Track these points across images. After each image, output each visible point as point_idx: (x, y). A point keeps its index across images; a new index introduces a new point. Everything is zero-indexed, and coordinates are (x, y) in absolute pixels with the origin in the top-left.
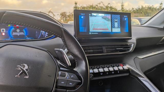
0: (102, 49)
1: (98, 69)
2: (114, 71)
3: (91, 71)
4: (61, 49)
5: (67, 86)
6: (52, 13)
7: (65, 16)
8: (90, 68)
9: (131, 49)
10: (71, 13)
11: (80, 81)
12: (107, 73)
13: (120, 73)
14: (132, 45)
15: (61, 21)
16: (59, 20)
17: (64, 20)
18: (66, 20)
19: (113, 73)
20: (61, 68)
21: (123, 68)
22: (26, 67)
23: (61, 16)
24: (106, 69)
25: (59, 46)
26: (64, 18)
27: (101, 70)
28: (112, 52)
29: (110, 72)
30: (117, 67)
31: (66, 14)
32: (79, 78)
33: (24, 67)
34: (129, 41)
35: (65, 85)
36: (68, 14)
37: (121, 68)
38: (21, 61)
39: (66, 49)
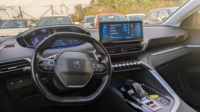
0: (120, 50)
1: (118, 64)
2: (130, 66)
3: (113, 66)
4: (92, 52)
5: (99, 71)
6: (65, 6)
7: (81, 9)
8: (112, 65)
9: (143, 49)
10: (88, 6)
11: (106, 68)
12: (125, 67)
13: (134, 67)
14: (145, 46)
15: (76, 16)
16: (73, 14)
17: (79, 14)
18: (81, 14)
19: (129, 67)
20: (94, 62)
21: (137, 64)
22: (78, 62)
23: (75, 9)
24: (124, 65)
25: (90, 49)
26: (80, 11)
27: (120, 65)
28: (128, 51)
29: (127, 67)
30: (132, 63)
31: (81, 6)
32: (106, 67)
33: (77, 62)
34: (142, 43)
35: (98, 71)
36: (84, 7)
37: (135, 63)
38: (75, 60)
39: (95, 50)
